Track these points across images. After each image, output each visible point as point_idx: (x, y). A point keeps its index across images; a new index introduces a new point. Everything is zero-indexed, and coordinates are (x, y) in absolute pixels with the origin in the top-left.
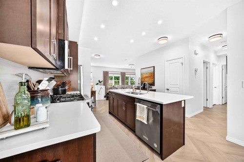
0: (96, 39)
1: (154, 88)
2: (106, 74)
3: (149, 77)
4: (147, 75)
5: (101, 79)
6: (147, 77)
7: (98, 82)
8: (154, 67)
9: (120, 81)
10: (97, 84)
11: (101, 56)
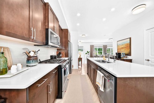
0: (78, 24)
1: (129, 58)
2: (92, 47)
3: (125, 47)
4: (123, 46)
5: (89, 50)
6: (123, 48)
7: (87, 52)
8: (130, 38)
9: (103, 52)
10: (86, 53)
11: (86, 35)
